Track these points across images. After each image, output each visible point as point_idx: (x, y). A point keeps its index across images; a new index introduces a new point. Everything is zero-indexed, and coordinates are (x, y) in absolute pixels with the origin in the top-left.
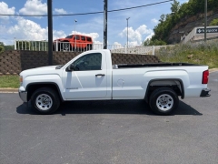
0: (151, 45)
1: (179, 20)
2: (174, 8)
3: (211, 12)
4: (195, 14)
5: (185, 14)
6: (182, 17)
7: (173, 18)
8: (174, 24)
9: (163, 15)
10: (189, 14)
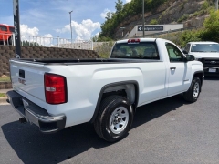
0: (98, 41)
1: (123, 19)
2: (118, 7)
3: (150, 13)
4: (137, 14)
5: (128, 14)
6: (126, 16)
7: (118, 16)
8: (119, 22)
9: (109, 13)
10: (132, 13)
